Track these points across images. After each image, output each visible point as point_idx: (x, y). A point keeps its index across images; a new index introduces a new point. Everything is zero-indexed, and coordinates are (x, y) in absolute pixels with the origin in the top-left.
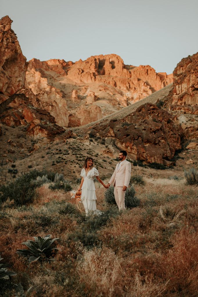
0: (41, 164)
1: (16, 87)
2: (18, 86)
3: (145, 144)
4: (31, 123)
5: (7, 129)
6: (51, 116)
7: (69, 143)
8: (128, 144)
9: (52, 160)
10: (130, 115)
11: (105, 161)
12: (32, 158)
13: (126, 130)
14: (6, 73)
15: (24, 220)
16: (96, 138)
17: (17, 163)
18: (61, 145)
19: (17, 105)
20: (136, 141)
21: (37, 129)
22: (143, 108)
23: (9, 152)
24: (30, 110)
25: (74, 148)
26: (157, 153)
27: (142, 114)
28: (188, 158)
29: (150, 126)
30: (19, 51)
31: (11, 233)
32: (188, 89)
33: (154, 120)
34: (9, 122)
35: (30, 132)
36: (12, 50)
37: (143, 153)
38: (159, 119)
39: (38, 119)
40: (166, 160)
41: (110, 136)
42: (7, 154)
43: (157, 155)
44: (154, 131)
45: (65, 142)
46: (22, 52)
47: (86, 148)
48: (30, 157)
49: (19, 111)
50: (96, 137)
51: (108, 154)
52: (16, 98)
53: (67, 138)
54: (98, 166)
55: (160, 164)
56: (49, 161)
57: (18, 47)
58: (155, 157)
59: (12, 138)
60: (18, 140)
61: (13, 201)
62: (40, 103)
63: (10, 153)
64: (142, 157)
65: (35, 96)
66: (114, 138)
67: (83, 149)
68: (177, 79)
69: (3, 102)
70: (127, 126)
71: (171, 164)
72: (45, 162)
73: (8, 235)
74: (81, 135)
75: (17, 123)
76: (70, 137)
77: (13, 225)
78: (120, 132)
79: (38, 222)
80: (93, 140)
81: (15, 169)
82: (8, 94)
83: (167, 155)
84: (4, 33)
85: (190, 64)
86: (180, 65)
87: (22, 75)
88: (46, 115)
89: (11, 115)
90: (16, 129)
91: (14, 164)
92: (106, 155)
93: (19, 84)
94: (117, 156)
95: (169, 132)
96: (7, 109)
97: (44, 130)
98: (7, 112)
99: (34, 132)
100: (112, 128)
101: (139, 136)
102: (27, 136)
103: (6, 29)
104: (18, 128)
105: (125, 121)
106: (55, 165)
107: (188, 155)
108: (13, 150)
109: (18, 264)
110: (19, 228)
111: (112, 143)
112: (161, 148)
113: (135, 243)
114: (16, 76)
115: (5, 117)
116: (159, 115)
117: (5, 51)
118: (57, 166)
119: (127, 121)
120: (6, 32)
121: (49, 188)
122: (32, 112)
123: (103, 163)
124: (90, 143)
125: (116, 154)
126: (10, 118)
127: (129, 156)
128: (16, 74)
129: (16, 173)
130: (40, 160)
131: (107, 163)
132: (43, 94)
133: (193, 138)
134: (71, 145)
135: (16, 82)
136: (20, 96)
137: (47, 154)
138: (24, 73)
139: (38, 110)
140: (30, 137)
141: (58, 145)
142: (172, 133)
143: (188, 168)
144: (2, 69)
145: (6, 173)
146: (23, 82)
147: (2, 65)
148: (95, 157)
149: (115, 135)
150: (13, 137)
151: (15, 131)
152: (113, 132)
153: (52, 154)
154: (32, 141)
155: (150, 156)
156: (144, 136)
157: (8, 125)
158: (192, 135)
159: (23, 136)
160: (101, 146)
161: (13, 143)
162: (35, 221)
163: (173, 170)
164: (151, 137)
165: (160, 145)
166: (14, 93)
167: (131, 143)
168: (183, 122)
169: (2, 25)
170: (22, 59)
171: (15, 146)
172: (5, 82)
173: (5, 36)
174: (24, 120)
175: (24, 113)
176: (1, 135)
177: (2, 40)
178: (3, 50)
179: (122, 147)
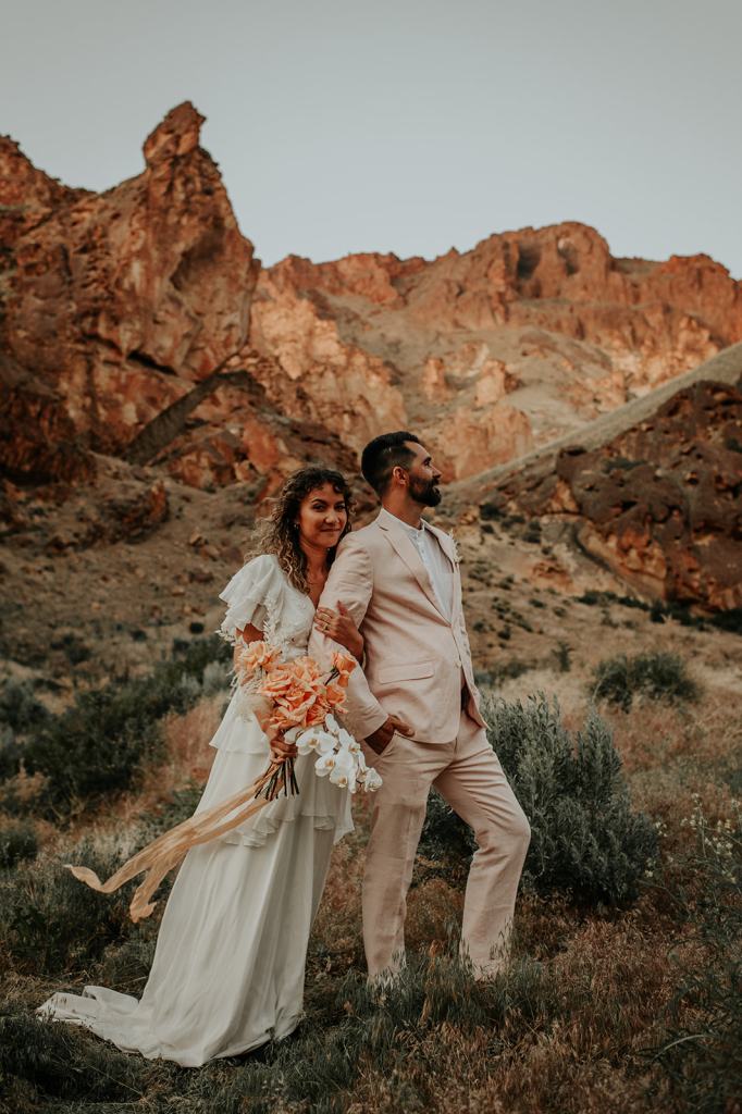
1: (218, 347)
2: (226, 344)
3: (698, 538)
4: (272, 475)
5: (187, 499)
6: (343, 447)
8: (631, 540)
10: (634, 430)
11: (539, 605)
13: (621, 486)
14: (184, 299)
16: (507, 519)
19: (221, 411)
20: (662, 526)
22: (687, 402)
23: (193, 577)
24: (268, 427)
27: (682, 424)
29: (715, 468)
30: (228, 222)
33: (732, 445)
34: (196, 473)
36: (203, 220)
37: (691, 571)
39: (296, 458)
41: (559, 512)
42: (185, 584)
44: (732, 484)
46: (237, 225)
47: (467, 558)
49: (232, 435)
50: (504, 516)
51: (553, 578)
52: (221, 388)
54: (511, 625)
57: (224, 205)
58: (739, 585)
59: (203, 529)
60: (225, 534)
62: (310, 404)
63: (195, 583)
64: (684, 589)
65: (291, 380)
66: (573, 519)
69: (173, 401)
70: (622, 470)
74: (448, 511)
75: (223, 473)
78: (598, 495)
80: (496, 526)
81: (199, 637)
82: (191, 372)
84: (176, 160)
87: (240, 304)
88: (323, 443)
89: (201, 446)
90: (221, 494)
92: (543, 583)
93: (228, 338)
94: (584, 585)
96: (187, 428)
98: (187, 437)
100: (567, 481)
101: (672, 508)
102: (257, 520)
103: (183, 148)
104: (230, 491)
105: (615, 454)
108: (206, 571)
111: (566, 536)
114: (220, 310)
115: (183, 455)
117: (179, 222)
119: (623, 453)
120: (183, 156)
122: (274, 433)
123: (529, 611)
124: (483, 539)
125: (582, 578)
126: (198, 457)
127: (633, 585)
128: (219, 304)
131: (547, 611)
132: (321, 375)
135: (217, 328)
136: (233, 379)
138: (245, 297)
139: (296, 428)
144: (172, 286)
145: (163, 654)
146: (243, 330)
147: (170, 274)
148: (500, 590)
149: (580, 506)
150: (207, 524)
151: (215, 503)
152: (573, 497)
155: (719, 585)
156: (693, 508)
157: (191, 481)
159: (244, 519)
160: (522, 548)
161: (206, 547)
164: (720, 510)
166: (213, 369)
167: (642, 535)
169: (170, 136)
170: (240, 249)
171: (214, 559)
172: (180, 333)
173: (181, 173)
174: (245, 464)
175: (248, 438)
176: (166, 518)
177: (171, 188)
178: (172, 219)
179: (605, 553)
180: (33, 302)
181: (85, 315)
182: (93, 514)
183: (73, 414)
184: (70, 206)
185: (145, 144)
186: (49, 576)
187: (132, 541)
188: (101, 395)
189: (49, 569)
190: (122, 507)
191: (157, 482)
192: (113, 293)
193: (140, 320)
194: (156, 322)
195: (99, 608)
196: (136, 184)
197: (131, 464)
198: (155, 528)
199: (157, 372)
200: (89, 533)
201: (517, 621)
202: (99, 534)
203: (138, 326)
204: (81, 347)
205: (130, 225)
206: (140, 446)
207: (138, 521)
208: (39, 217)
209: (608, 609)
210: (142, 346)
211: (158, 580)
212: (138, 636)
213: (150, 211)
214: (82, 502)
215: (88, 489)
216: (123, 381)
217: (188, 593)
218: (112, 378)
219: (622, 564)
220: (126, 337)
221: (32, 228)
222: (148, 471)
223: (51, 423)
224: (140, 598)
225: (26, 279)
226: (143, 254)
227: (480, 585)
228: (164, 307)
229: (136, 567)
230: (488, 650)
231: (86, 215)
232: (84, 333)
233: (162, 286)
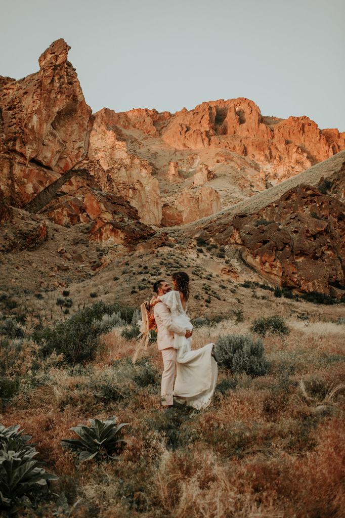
0: (112, 290)
1: (73, 158)
2: (77, 156)
3: (297, 258)
4: (97, 220)
5: (56, 230)
6: (132, 207)
7: (162, 255)
8: (266, 258)
9: (132, 285)
10: (269, 206)
11: (224, 288)
12: (97, 280)
13: (263, 233)
14: (58, 135)
15: (75, 391)
16: (210, 246)
17: (72, 288)
18: (147, 259)
19: (74, 188)
20: (281, 252)
21: (106, 230)
22: (294, 194)
24: (96, 197)
25: (169, 264)
26: (318, 274)
27: (292, 204)
29: (306, 226)
30: (79, 98)
31: (54, 412)
33: (314, 215)
34: (61, 218)
35: (95, 235)
36: (68, 96)
37: (293, 273)
38: (323, 214)
39: (109, 213)
40: (335, 287)
41: (234, 244)
42: (56, 271)
43: (318, 279)
44: (314, 234)
45: (154, 253)
46: (84, 99)
47: (191, 265)
48: (93, 278)
49: (79, 200)
50: (208, 244)
51: (230, 275)
52: (73, 177)
53: (159, 247)
54: (211, 296)
55: (324, 293)
56: (125, 286)
57: (78, 90)
58: (315, 281)
59: (64, 245)
60: (75, 248)
61: (61, 356)
62: (113, 184)
63: (60, 271)
64: (290, 281)
65: (104, 172)
66: (240, 247)
67: (185, 266)
69: (51, 183)
70: (264, 226)
72: (119, 288)
73: (50, 414)
74: (182, 242)
75: (74, 218)
76: (164, 245)
77: (57, 398)
78: (252, 237)
79: (98, 394)
80: (204, 249)
81: (68, 298)
82: (60, 169)
83: (337, 278)
84: (55, 67)
87: (84, 138)
88: (123, 206)
89: (64, 205)
90: (73, 228)
91: (67, 290)
92: (226, 277)
93: (78, 154)
94: (244, 278)
95: (341, 236)
96: (57, 196)
97: (119, 231)
98: (57, 201)
99: (101, 234)
100: (238, 229)
101: (286, 244)
102: (90, 241)
103: (59, 62)
104: (77, 227)
105: (260, 217)
106: (136, 292)
108: (66, 265)
109: (62, 463)
110: (68, 404)
111: (236, 255)
112: (326, 265)
113: (254, 438)
114: (74, 140)
115: (55, 209)
116: (323, 206)
117: (56, 97)
118: (140, 295)
119: (264, 217)
120: (59, 65)
121: (122, 335)
122: (99, 200)
123: (219, 290)
124: (198, 255)
125: (243, 275)
126: (62, 210)
127: (267, 279)
128: (74, 137)
129: (70, 306)
130: (110, 284)
131: (227, 291)
132: (119, 169)
134: (165, 259)
135: (73, 149)
136: (79, 172)
137: (124, 273)
138: (87, 134)
139: (109, 198)
140: (95, 243)
141: (141, 258)
144: (52, 128)
145: (53, 305)
146: (85, 150)
147: (51, 122)
148: (206, 280)
149: (243, 241)
150: (66, 243)
151: (70, 233)
152: (240, 237)
153: (131, 274)
154: (98, 250)
155: (305, 280)
156: (295, 244)
157: (58, 222)
159: (84, 241)
160: (216, 260)
161: (66, 254)
162: (93, 393)
164: (308, 246)
165: (323, 261)
166: (70, 168)
167: (272, 256)
169: (53, 55)
170: (85, 111)
171: (69, 259)
172: (55, 150)
173: (58, 73)
174: (85, 214)
175: (86, 202)
176: (46, 240)
177: (53, 81)
178: (53, 96)
179: (254, 264)
181: (10, 140)
182: (11, 236)
183: (2, 188)
184: (3, 86)
185: (40, 58)
187: (29, 250)
188: (16, 179)
190: (25, 233)
191: (43, 221)
192: (23, 130)
193: (36, 143)
194: (44, 145)
195: (15, 282)
196: (36, 77)
197: (30, 213)
198: (41, 244)
199: (43, 168)
200: (10, 246)
201: (213, 295)
202: (14, 246)
203: (35, 147)
204: (7, 156)
205: (33, 98)
206: (35, 204)
207: (34, 240)
209: (255, 290)
210: (36, 156)
211: (42, 269)
212: (39, 297)
213: (42, 91)
214: (6, 231)
215: (9, 224)
216: (27, 173)
217: (56, 276)
218: (21, 171)
219: (262, 269)
220: (29, 152)
222: (38, 216)
224: (34, 277)
226: (38, 112)
227: (197, 277)
228: (47, 138)
229: (32, 262)
230: (200, 308)
231: (10, 91)
232: (9, 149)
233: (47, 127)
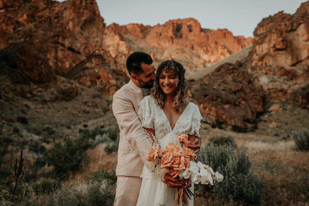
0: (113, 124)
1: (93, 47)
2: (96, 46)
3: (225, 105)
4: (107, 84)
5: (83, 89)
8: (207, 105)
10: (208, 75)
12: (105, 118)
13: (204, 90)
14: (84, 33)
17: (89, 123)
19: (93, 65)
20: (215, 102)
21: (112, 90)
22: (222, 68)
23: (84, 112)
24: (106, 70)
26: (237, 115)
27: (221, 74)
28: (271, 121)
30: (97, 12)
32: (269, 50)
33: (234, 80)
34: (86, 82)
35: (106, 92)
36: (90, 11)
37: (223, 114)
38: (239, 79)
39: (114, 79)
40: (247, 122)
42: (81, 114)
43: (237, 118)
44: (234, 91)
48: (103, 117)
49: (96, 73)
52: (93, 59)
55: (241, 127)
57: (96, 8)
60: (93, 100)
64: (220, 119)
65: (112, 58)
66: (191, 99)
68: (257, 39)
69: (80, 62)
70: (205, 86)
71: (253, 127)
75: (93, 83)
78: (198, 93)
81: (86, 128)
82: (85, 54)
83: (248, 117)
85: (271, 24)
86: (261, 25)
87: (100, 35)
88: (122, 75)
89: (87, 75)
90: (92, 88)
91: (87, 124)
95: (250, 93)
96: (84, 69)
98: (84, 72)
99: (109, 92)
100: (190, 88)
101: (218, 97)
102: (103, 96)
104: (95, 88)
105: (203, 82)
107: (271, 118)
108: (88, 110)
112: (242, 110)
114: (94, 37)
115: (82, 77)
116: (240, 75)
117: (83, 12)
119: (205, 81)
121: (105, 150)
122: (108, 72)
126: (87, 78)
127: (207, 118)
128: (94, 35)
130: (113, 120)
132: (121, 56)
133: (276, 100)
135: (93, 42)
136: (97, 56)
138: (101, 33)
139: (114, 71)
140: (106, 97)
142: (253, 94)
143: (272, 132)
144: (81, 29)
145: (76, 133)
146: (100, 43)
147: (80, 26)
149: (193, 95)
150: (88, 97)
151: (91, 91)
152: (191, 93)
154: (107, 101)
155: (230, 118)
156: (224, 97)
157: (84, 85)
158: (275, 97)
159: (99, 96)
161: (88, 103)
163: (255, 133)
164: (231, 98)
165: (240, 107)
166: (91, 53)
167: (210, 104)
168: (264, 83)
170: (100, 20)
171: (90, 106)
172: (82, 43)
174: (100, 80)
175: (101, 73)
176: (77, 94)
177: (81, 2)
178: (81, 10)
180: (41, 32)
181: (55, 36)
182: (56, 93)
183: (51, 64)
184: (52, 5)
186: (42, 110)
187: (67, 101)
188: (59, 59)
189: (43, 108)
190: (64, 91)
191: (75, 84)
192: (64, 31)
193: (71, 38)
195: (57, 120)
197: (67, 78)
198: (74, 97)
199: (75, 53)
200: (54, 98)
202: (57, 99)
203: (70, 40)
204: (54, 45)
205: (69, 12)
206: (70, 74)
207: (69, 95)
208: (43, 8)
210: (72, 46)
211: (74, 112)
212: (69, 128)
213: (75, 8)
214: (52, 89)
215: (54, 86)
216: (66, 55)
217: (82, 116)
218: (62, 54)
219: (204, 112)
220: (67, 43)
221: (41, 11)
222: (72, 81)
223: (44, 66)
224: (69, 117)
225: (39, 25)
226: (73, 20)
228: (78, 35)
229: (68, 108)
231: (57, 8)
232: (55, 41)
233: (78, 29)
